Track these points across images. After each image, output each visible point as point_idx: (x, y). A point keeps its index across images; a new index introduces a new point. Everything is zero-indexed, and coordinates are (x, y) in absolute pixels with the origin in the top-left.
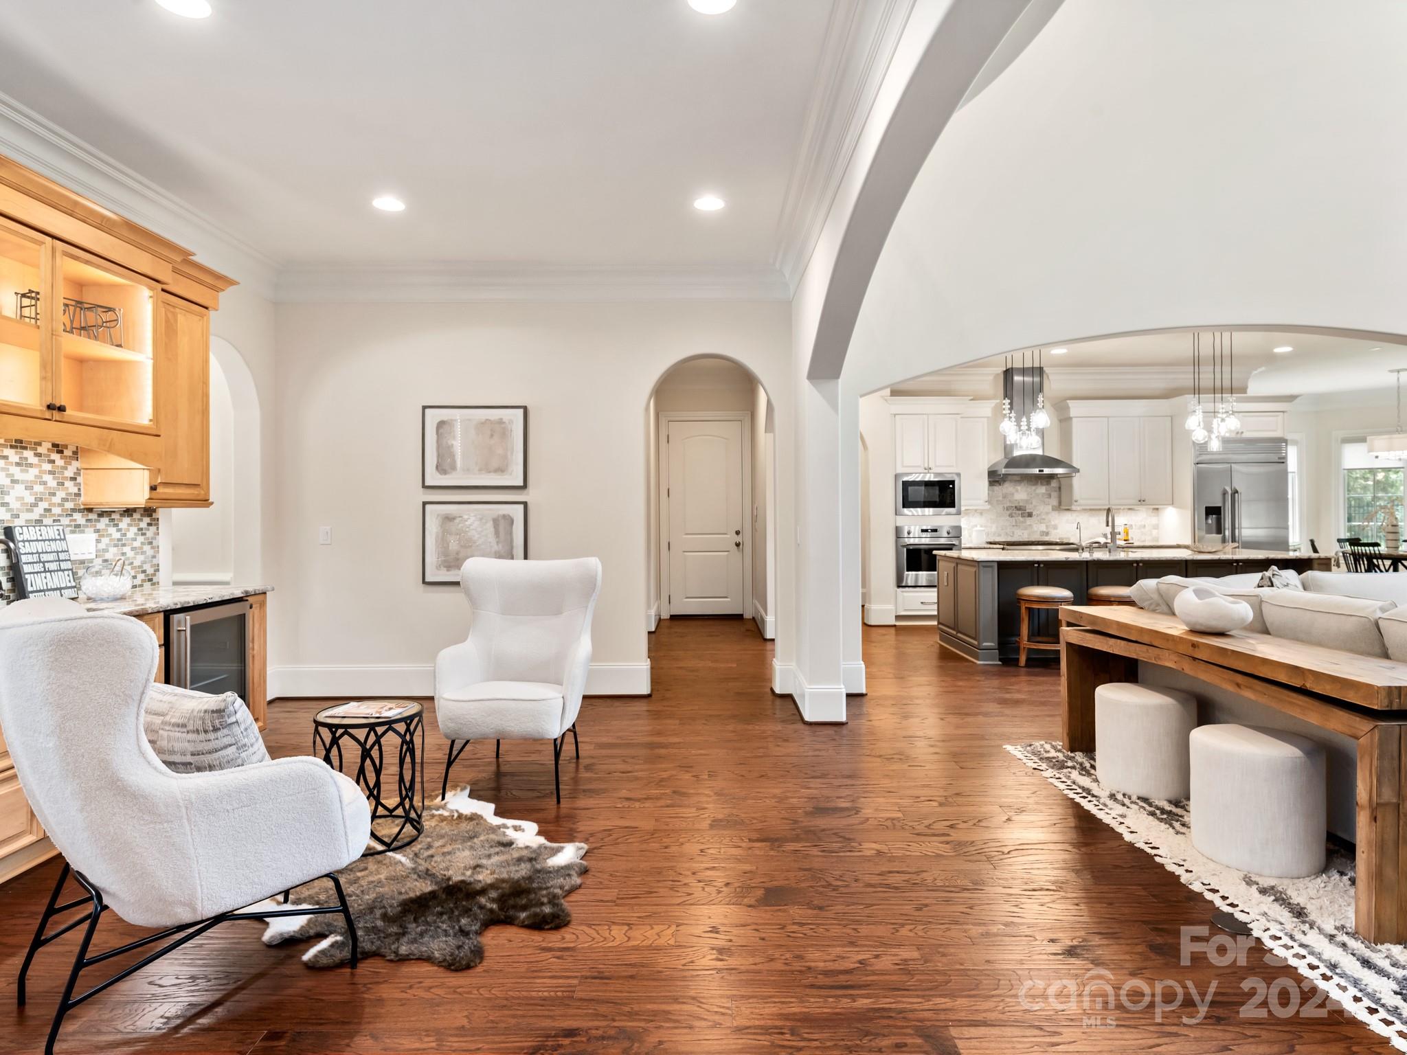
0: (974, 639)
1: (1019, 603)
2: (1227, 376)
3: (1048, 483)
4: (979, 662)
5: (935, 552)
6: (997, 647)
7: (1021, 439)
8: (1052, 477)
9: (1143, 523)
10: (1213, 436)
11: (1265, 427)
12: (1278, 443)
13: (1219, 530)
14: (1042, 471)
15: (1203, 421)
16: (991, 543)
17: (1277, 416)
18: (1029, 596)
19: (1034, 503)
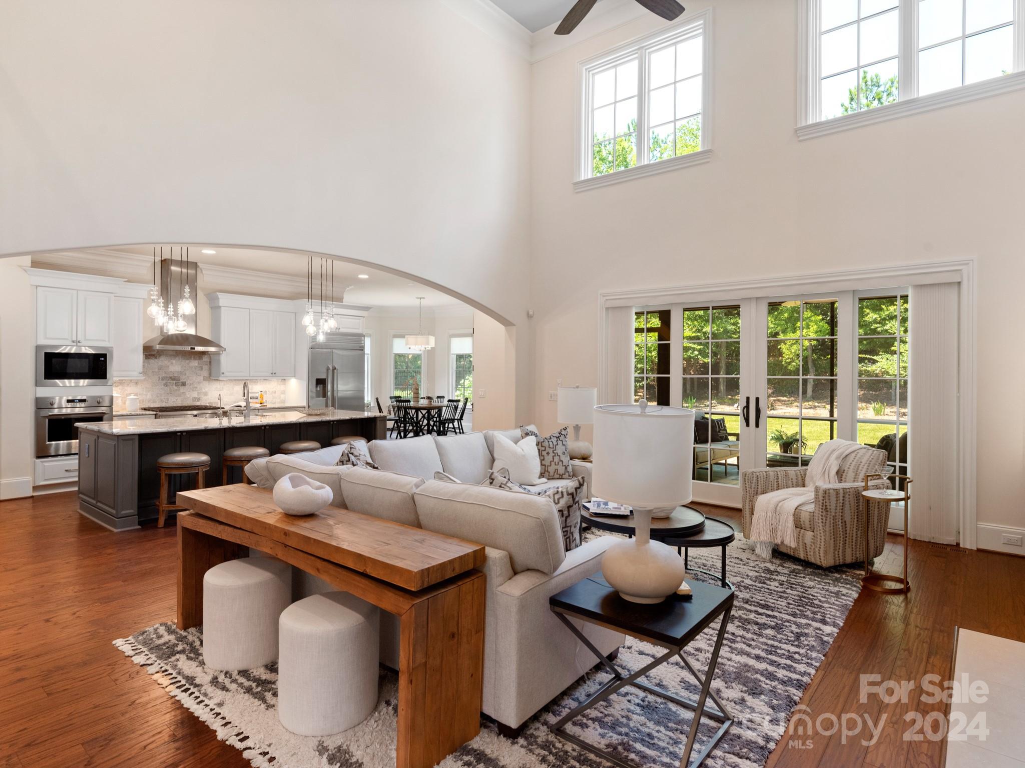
0: (113, 508)
1: (160, 470)
2: (329, 288)
3: (200, 358)
4: (115, 530)
5: (77, 424)
6: (136, 513)
7: (168, 323)
8: (203, 353)
9: (274, 389)
10: (320, 331)
11: (351, 325)
12: (360, 337)
13: (324, 395)
14: (194, 349)
15: (314, 320)
16: (145, 409)
17: (360, 319)
18: (169, 464)
19: (187, 374)
